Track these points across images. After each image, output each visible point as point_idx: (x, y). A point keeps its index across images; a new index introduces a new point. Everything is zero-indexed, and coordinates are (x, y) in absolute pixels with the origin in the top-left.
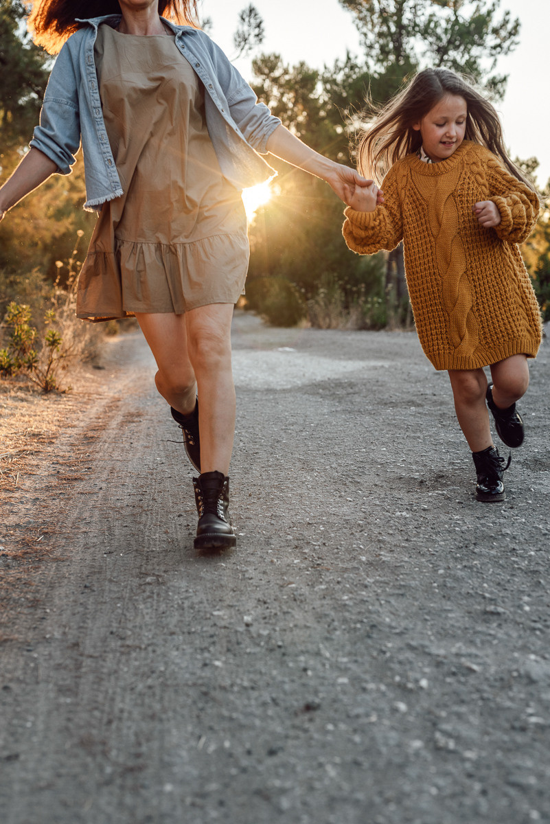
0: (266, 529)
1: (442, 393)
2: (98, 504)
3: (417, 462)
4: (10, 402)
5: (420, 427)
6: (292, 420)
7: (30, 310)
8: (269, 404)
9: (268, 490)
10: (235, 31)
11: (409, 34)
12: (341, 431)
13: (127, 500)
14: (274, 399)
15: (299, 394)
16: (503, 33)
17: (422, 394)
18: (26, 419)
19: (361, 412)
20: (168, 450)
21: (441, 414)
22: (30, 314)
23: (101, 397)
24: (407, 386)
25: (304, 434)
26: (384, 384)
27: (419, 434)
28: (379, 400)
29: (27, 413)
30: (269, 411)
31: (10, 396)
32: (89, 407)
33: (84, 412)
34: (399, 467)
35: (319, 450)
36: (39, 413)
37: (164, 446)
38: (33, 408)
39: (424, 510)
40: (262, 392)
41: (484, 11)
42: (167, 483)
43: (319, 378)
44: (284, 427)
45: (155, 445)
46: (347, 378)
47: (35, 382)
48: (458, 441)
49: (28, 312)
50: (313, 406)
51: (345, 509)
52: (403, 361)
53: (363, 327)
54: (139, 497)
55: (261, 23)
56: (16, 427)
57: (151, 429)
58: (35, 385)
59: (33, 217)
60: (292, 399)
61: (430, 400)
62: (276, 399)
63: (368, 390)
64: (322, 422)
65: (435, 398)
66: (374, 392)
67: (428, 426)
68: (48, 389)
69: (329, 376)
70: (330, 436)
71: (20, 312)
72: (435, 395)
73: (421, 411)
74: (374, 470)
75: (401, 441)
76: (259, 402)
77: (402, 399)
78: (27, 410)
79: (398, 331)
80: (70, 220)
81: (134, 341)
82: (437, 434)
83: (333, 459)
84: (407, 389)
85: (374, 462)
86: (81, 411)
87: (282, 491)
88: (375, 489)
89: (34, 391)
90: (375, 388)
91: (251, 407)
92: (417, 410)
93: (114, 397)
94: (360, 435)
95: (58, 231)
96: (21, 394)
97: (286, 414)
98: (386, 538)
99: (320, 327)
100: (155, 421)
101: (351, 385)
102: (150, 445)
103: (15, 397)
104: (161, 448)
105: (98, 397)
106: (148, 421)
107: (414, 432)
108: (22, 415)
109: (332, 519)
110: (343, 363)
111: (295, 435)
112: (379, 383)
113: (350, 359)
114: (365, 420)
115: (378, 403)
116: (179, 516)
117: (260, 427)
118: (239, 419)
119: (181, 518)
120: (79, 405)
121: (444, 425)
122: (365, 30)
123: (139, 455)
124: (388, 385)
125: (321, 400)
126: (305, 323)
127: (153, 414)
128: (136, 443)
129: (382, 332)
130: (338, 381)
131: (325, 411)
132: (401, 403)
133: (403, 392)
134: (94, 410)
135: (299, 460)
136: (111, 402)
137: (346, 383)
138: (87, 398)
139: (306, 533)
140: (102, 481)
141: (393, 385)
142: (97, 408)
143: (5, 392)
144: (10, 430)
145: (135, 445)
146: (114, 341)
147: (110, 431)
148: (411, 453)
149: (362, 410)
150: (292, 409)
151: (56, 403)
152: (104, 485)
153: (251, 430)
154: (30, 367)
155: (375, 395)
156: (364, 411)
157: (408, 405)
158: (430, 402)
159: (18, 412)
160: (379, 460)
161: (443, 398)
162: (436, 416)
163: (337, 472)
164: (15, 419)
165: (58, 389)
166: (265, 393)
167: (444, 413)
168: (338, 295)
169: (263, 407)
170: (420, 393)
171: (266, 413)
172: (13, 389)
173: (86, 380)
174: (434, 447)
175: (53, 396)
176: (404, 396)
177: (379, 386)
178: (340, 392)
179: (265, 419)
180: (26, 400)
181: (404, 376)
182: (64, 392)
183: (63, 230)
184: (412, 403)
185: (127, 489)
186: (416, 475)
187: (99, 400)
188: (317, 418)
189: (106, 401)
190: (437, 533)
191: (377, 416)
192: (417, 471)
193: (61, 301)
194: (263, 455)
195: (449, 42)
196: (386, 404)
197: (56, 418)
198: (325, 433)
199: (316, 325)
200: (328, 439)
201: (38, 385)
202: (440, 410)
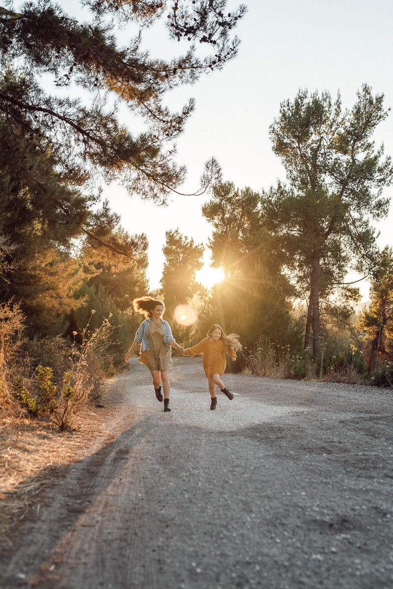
0: (216, 566)
1: (346, 441)
2: (95, 537)
3: (327, 507)
4: (35, 440)
5: (329, 473)
6: (237, 462)
7: (52, 371)
8: (221, 446)
9: (218, 529)
10: (202, 175)
11: (321, 172)
12: (272, 474)
13: (117, 534)
14: (225, 441)
15: (242, 438)
16: (386, 171)
17: (331, 442)
18: (46, 454)
19: (286, 456)
20: (147, 487)
21: (345, 461)
22: (52, 374)
23: (101, 434)
24: (320, 432)
25: (245, 476)
26: (303, 430)
27: (329, 480)
28: (300, 445)
29: (48, 449)
30: (220, 453)
31: (36, 434)
32: (92, 443)
33: (88, 448)
34: (315, 511)
35: (256, 492)
36: (56, 450)
37: (144, 483)
38: (52, 443)
39: (333, 553)
40: (216, 434)
41: (372, 156)
42: (146, 519)
43: (257, 422)
44: (231, 469)
45: (138, 481)
46: (277, 423)
47: (54, 422)
48: (357, 488)
49: (51, 372)
50: (252, 449)
51: (275, 551)
52: (317, 407)
53: (289, 377)
54: (125, 531)
55: (220, 170)
56: (39, 462)
57: (136, 466)
58: (54, 424)
59: (59, 296)
60: (237, 442)
61: (337, 447)
62: (226, 441)
63: (292, 435)
64: (258, 465)
65: (340, 445)
66: (295, 437)
67: (335, 472)
68: (63, 428)
69: (264, 420)
70: (265, 479)
71: (45, 372)
72: (340, 443)
73: (330, 457)
74: (296, 512)
75: (316, 485)
76: (214, 444)
77: (317, 445)
78: (47, 446)
79: (314, 381)
80: (85, 299)
81: (126, 381)
82: (342, 481)
83: (266, 501)
84: (321, 436)
85: (296, 506)
86: (86, 447)
87: (228, 530)
88: (297, 530)
89: (53, 429)
90: (297, 434)
91: (208, 449)
92: (328, 456)
93: (109, 435)
94: (286, 479)
95: (75, 306)
96: (44, 433)
97: (233, 456)
98: (304, 579)
99: (258, 375)
100: (139, 458)
101: (280, 430)
102: (134, 481)
103: (40, 435)
104: (142, 485)
105: (98, 434)
106: (133, 459)
107: (326, 478)
108: (44, 451)
109: (266, 559)
110: (274, 408)
111: (239, 477)
112: (300, 429)
113: (279, 405)
114: (290, 465)
115: (299, 448)
116: (154, 551)
117: (214, 467)
118: (199, 459)
119: (155, 554)
120: (85, 441)
121: (347, 472)
122: (290, 168)
123: (126, 490)
124: (307, 431)
125: (257, 443)
126: (247, 371)
127: (137, 452)
128: (124, 479)
129: (302, 381)
130: (270, 426)
131: (261, 455)
132: (315, 448)
133: (317, 439)
134: (96, 446)
135: (242, 501)
136: (108, 440)
137: (276, 428)
138: (91, 435)
139: (246, 572)
140: (99, 515)
141: (310, 432)
142: (98, 444)
143: (33, 430)
144: (34, 465)
145: (123, 481)
146: (111, 381)
147: (106, 467)
148: (323, 498)
149: (287, 455)
150: (237, 452)
151: (68, 439)
152: (99, 518)
153: (207, 471)
154: (52, 411)
155: (297, 440)
156: (289, 456)
157: (321, 451)
158: (336, 449)
159: (41, 448)
160: (300, 504)
161: (346, 445)
162: (341, 462)
163: (269, 514)
164: (39, 455)
165: (70, 427)
166: (218, 434)
167: (347, 460)
168: (271, 352)
169: (216, 449)
170: (330, 440)
171: (218, 455)
172: (39, 428)
173: (91, 417)
174: (340, 493)
175: (67, 434)
176: (318, 442)
177: (300, 432)
178: (272, 436)
179: (218, 460)
180: (48, 438)
181: (318, 424)
182: (74, 430)
183: (79, 305)
184: (324, 449)
185: (117, 522)
186: (327, 519)
187: (99, 437)
188: (255, 461)
189: (104, 438)
190: (343, 576)
191: (298, 461)
192: (328, 515)
193: (76, 359)
194: (216, 495)
195: (349, 177)
196: (305, 449)
197: (68, 454)
198: (261, 476)
199: (255, 373)
200: (263, 482)
201: (56, 424)
202: (344, 457)
